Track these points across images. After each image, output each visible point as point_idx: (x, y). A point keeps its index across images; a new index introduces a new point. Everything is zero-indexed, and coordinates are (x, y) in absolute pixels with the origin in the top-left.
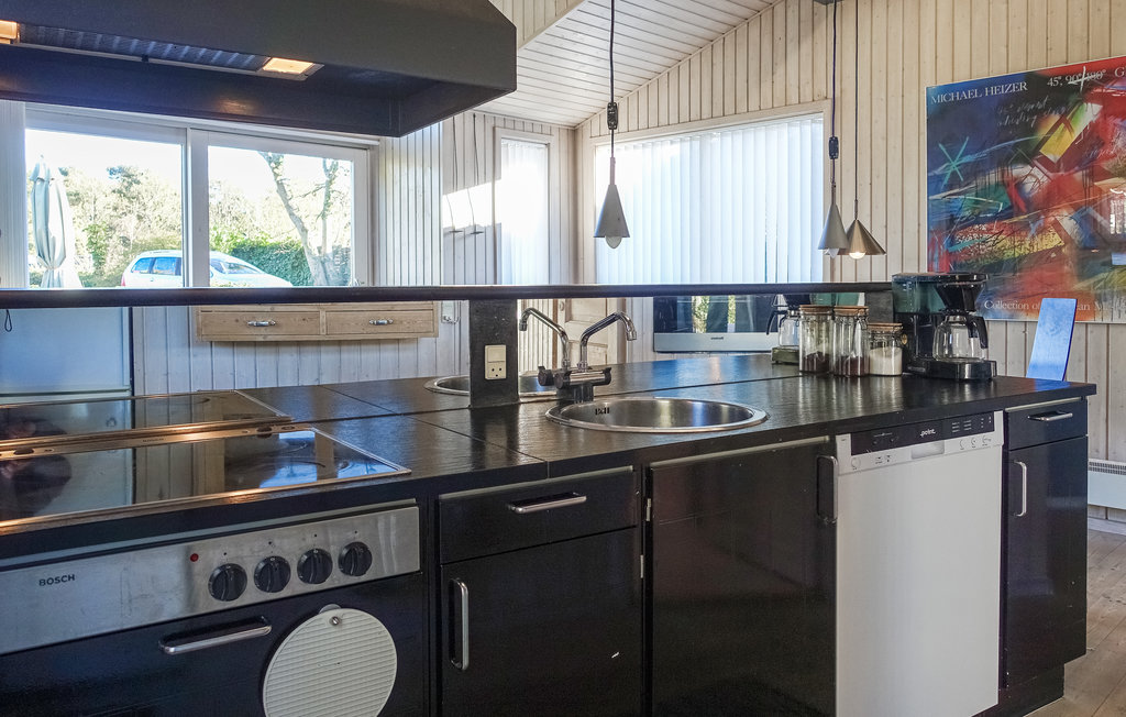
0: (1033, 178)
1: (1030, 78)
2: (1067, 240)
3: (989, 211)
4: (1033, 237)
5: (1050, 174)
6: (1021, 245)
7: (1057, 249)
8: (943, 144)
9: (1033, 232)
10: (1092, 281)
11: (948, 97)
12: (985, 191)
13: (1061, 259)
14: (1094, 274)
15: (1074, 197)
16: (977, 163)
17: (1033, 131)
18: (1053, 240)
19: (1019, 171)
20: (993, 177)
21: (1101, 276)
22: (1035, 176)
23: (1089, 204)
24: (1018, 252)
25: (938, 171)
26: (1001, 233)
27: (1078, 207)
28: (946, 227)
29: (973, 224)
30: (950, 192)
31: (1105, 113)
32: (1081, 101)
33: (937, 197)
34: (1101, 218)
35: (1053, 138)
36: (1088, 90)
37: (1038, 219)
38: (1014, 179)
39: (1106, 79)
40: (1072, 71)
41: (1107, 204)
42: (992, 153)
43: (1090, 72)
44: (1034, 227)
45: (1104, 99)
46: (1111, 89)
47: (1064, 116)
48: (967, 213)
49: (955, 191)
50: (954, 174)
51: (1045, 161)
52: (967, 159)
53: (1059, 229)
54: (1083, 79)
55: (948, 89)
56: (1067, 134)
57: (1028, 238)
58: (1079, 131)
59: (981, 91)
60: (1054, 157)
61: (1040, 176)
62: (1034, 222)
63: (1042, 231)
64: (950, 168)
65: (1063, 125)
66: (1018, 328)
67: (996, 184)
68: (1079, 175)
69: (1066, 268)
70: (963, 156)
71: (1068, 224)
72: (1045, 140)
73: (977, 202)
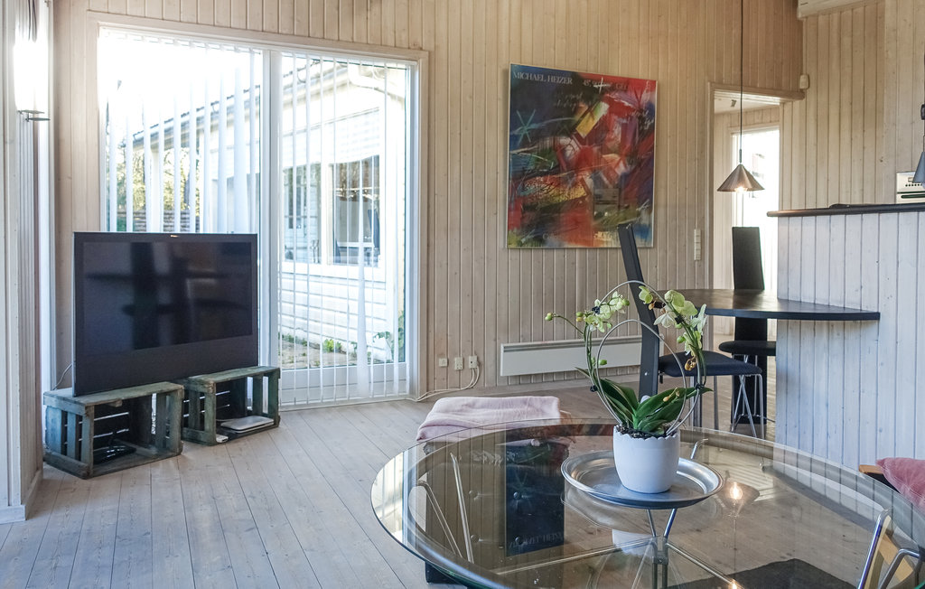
0: (571, 147)
1: (574, 76)
2: (588, 192)
3: (545, 167)
4: (570, 188)
5: (581, 146)
6: (563, 193)
7: (582, 198)
8: (520, 111)
9: (570, 185)
11: (525, 76)
12: (543, 153)
13: (585, 205)
15: (592, 163)
16: (539, 130)
17: (573, 114)
18: (580, 192)
19: (564, 140)
20: (548, 142)
23: (601, 168)
24: (561, 199)
25: (516, 132)
26: (552, 184)
27: (594, 171)
28: (519, 176)
29: (535, 176)
30: (523, 150)
31: (610, 111)
32: (599, 100)
33: (515, 152)
34: (605, 179)
35: (584, 121)
36: (603, 93)
37: (573, 177)
38: (560, 146)
39: (612, 89)
40: (596, 79)
41: (609, 170)
42: (548, 125)
43: (605, 82)
44: (570, 182)
45: (610, 101)
46: (614, 96)
47: (590, 107)
48: (532, 168)
49: (526, 149)
50: (525, 136)
51: (578, 136)
52: (534, 126)
53: (584, 184)
54: (601, 86)
55: (525, 69)
56: (591, 120)
57: (567, 189)
58: (597, 119)
59: (546, 77)
60: (583, 134)
61: (575, 146)
62: (571, 178)
63: (575, 185)
64: (523, 131)
65: (589, 114)
66: (561, 253)
67: (550, 148)
68: (595, 149)
69: (587, 211)
70: (531, 123)
71: (589, 181)
72: (579, 122)
73: (538, 160)
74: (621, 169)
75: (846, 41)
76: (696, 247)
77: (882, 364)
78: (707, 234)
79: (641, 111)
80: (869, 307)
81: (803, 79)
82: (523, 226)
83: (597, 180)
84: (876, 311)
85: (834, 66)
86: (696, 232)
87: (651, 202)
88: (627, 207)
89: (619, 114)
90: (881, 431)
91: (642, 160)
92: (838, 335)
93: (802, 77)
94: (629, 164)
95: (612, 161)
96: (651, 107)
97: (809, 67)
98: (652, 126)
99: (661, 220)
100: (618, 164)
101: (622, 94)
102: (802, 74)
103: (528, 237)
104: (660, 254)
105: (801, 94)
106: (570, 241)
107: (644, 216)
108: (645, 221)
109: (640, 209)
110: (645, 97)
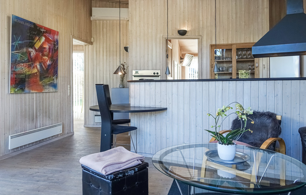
0: (33, 53)
1: (34, 24)
2: (38, 71)
3: (24, 60)
4: (32, 69)
5: (36, 53)
6: (30, 71)
7: (36, 73)
8: (15, 35)
9: (32, 68)
10: (42, 82)
11: (17, 21)
12: (23, 54)
13: (37, 76)
14: (42, 80)
15: (40, 60)
16: (22, 44)
17: (33, 40)
18: (35, 71)
19: (30, 50)
20: (25, 50)
21: (44, 80)
22: (33, 52)
23: (42, 62)
24: (30, 73)
25: (13, 44)
26: (26, 67)
27: (40, 63)
28: (14, 63)
29: (20, 63)
30: (16, 52)
31: (46, 40)
32: (42, 36)
33: (13, 52)
34: (43, 66)
35: (37, 43)
36: (43, 33)
37: (33, 64)
38: (29, 52)
39: (46, 32)
40: (41, 27)
41: (45, 63)
42: (25, 42)
43: (44, 29)
44: (32, 66)
45: (45, 37)
46: (47, 35)
47: (39, 38)
48: (19, 59)
49: (17, 51)
50: (17, 45)
51: (35, 49)
52: (20, 42)
53: (37, 68)
54: (43, 30)
55: (17, 18)
56: (39, 43)
57: (31, 69)
58: (41, 43)
59: (25, 23)
60: (37, 48)
61: (34, 52)
62: (32, 65)
63: (34, 67)
64: (16, 43)
65: (39, 40)
66: (29, 94)
67: (25, 52)
68: (41, 54)
69: (38, 78)
70: (19, 41)
71: (38, 66)
72: (35, 43)
73: (21, 56)
74: (48, 63)
75: (105, 30)
76: (69, 91)
77: (168, 121)
78: (71, 87)
79: (54, 42)
80: (163, 106)
81: (92, 39)
82: (16, 84)
83: (41, 66)
84: (166, 107)
85: (101, 37)
86: (69, 86)
87: (57, 75)
88: (50, 77)
89: (48, 42)
90: (168, 139)
91: (55, 60)
92: (154, 115)
93: (92, 38)
94: (51, 61)
95: (46, 59)
96: (57, 41)
97: (94, 35)
98: (58, 47)
99: (59, 82)
100: (47, 61)
101: (49, 35)
102: (92, 37)
103: (18, 88)
104: (59, 94)
105: (91, 43)
106: (33, 90)
107: (55, 80)
108: (55, 82)
109: (54, 78)
110: (56, 37)
